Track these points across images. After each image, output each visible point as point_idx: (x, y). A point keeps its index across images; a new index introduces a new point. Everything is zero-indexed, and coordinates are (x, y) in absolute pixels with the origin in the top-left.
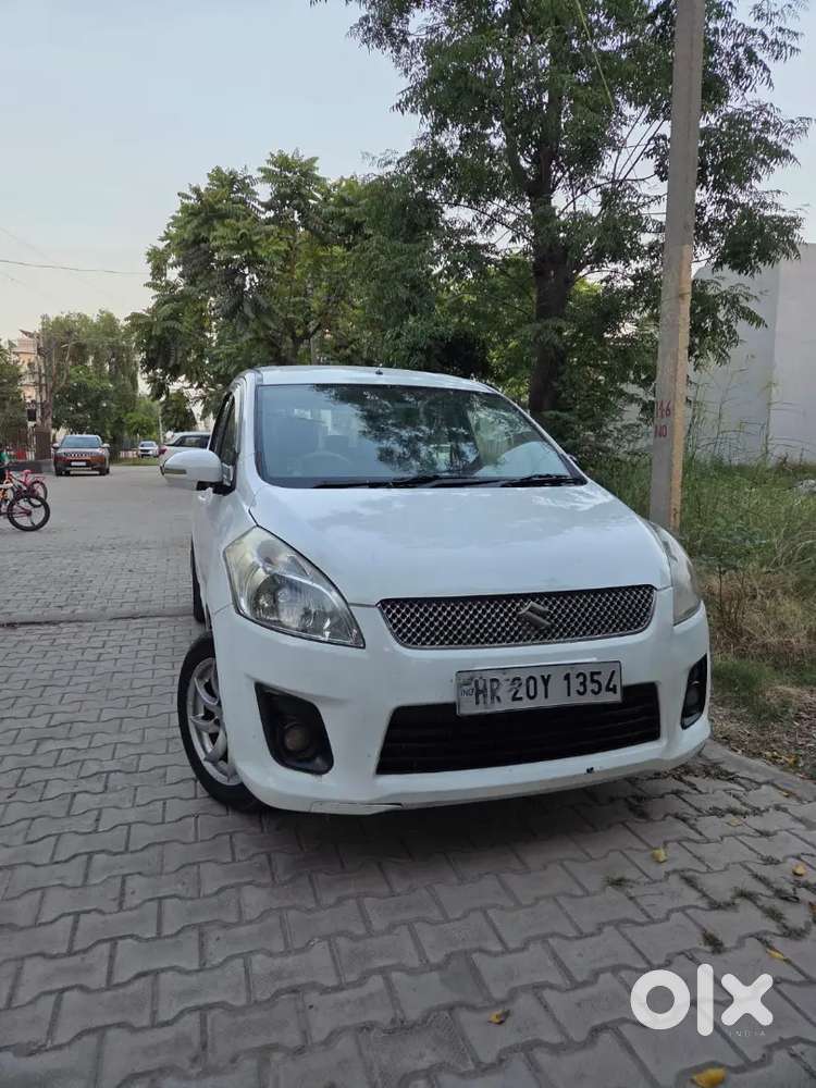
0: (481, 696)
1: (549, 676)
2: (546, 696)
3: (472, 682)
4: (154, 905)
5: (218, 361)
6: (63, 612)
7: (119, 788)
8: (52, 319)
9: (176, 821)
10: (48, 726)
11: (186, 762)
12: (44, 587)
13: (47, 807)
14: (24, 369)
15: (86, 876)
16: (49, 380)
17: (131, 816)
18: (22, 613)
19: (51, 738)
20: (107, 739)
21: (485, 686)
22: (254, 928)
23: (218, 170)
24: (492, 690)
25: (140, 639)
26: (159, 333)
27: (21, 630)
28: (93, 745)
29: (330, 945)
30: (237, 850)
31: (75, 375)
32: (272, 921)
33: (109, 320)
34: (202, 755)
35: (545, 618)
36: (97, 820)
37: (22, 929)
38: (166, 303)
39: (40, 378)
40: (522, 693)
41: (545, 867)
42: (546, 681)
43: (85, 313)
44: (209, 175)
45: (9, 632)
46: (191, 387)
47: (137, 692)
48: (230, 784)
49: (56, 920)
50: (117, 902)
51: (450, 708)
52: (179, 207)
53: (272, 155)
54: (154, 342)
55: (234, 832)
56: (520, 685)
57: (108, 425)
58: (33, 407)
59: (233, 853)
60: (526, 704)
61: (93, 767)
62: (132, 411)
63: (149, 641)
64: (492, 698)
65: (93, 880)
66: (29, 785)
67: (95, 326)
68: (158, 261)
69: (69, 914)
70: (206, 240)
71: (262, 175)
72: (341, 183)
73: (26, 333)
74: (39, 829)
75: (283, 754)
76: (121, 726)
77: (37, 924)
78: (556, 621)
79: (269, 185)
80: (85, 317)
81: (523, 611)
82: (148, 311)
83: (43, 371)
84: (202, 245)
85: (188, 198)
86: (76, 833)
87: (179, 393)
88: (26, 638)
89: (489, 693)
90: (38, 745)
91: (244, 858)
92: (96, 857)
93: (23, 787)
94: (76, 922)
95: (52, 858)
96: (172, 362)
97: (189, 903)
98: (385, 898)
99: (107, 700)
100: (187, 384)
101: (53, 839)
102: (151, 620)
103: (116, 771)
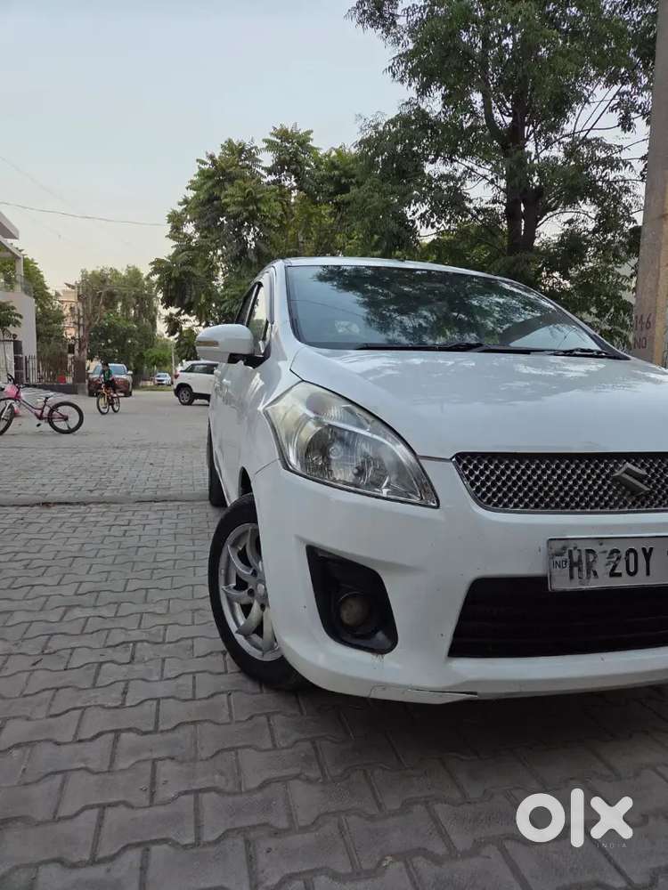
0: (576, 569)
1: (651, 549)
2: (648, 574)
3: (564, 552)
4: (191, 798)
5: (224, 302)
6: (92, 495)
7: (146, 659)
8: (90, 273)
9: (208, 698)
10: (76, 594)
11: (217, 634)
12: (77, 474)
13: (71, 677)
14: (66, 312)
15: (112, 761)
16: (87, 321)
17: (161, 689)
18: (58, 494)
19: (78, 606)
20: (134, 608)
21: (580, 557)
22: (308, 837)
23: (230, 142)
24: (588, 563)
25: (162, 519)
26: (177, 275)
27: (54, 509)
28: (118, 615)
29: (407, 866)
30: (277, 735)
31: (106, 317)
32: (330, 828)
33: (135, 273)
34: (233, 627)
35: (642, 482)
36: (125, 693)
37: (39, 824)
38: (183, 251)
39: (79, 318)
40: (621, 568)
41: (637, 775)
42: (648, 555)
43: (116, 268)
44: (222, 146)
45: (45, 510)
46: (200, 325)
47: (160, 565)
48: (264, 660)
49: (77, 814)
50: (148, 792)
51: (539, 582)
52: (197, 171)
53: (275, 128)
54: (173, 283)
55: (273, 713)
56: (619, 559)
57: (132, 358)
58: (72, 342)
59: (273, 740)
60: (625, 582)
61: (118, 637)
62: (151, 347)
63: (170, 521)
64: (588, 573)
65: (122, 764)
66: (55, 652)
67: (124, 278)
68: (176, 221)
69: (92, 807)
70: (218, 198)
71: (265, 145)
72: (331, 152)
73: (69, 286)
74: (64, 700)
75: (337, 629)
76: (146, 596)
77: (56, 819)
78: (655, 487)
79: (271, 153)
80: (116, 271)
81: (618, 473)
82: (169, 257)
83: (81, 314)
84: (215, 202)
85: (205, 163)
86: (103, 707)
87: (190, 331)
88: (60, 515)
89: (584, 568)
90: (65, 613)
91: (285, 745)
92: (124, 736)
93: (50, 654)
94: (101, 818)
95: (75, 736)
96: (186, 301)
97: (230, 799)
98: (459, 805)
99: (132, 571)
100: (197, 323)
101: (78, 713)
102: (171, 504)
103: (142, 641)
